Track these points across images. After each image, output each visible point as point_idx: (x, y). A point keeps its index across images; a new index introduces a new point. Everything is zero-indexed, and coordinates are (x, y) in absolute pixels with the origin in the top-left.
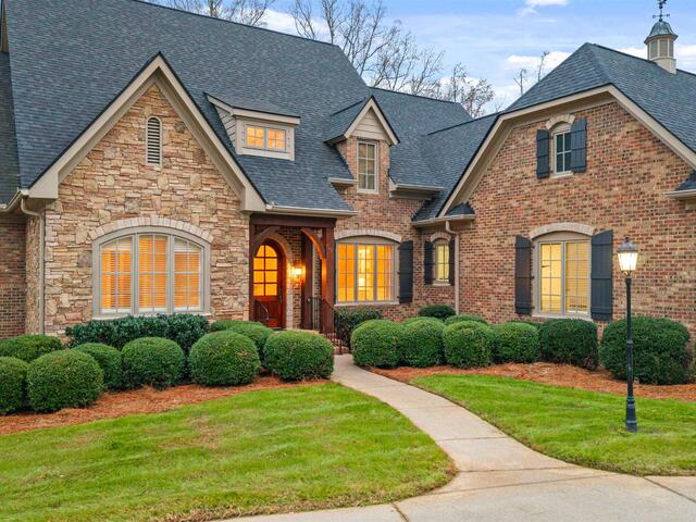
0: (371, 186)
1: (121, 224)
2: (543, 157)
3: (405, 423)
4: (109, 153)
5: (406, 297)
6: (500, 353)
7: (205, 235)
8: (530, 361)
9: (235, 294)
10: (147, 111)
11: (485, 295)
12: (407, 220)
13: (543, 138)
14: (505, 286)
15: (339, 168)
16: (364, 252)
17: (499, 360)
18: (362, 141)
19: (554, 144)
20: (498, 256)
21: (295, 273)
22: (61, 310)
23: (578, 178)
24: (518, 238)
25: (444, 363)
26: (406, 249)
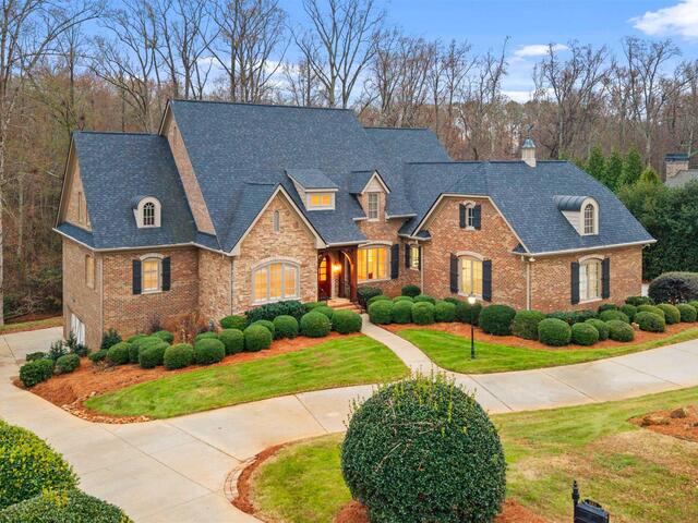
0: (376, 217)
1: (263, 261)
2: (462, 218)
3: (394, 355)
4: (258, 230)
5: (395, 275)
6: (437, 318)
7: (298, 261)
8: (451, 322)
9: (311, 288)
10: (274, 208)
11: (436, 280)
12: (395, 233)
13: (462, 208)
14: (445, 277)
15: (358, 210)
16: (371, 252)
17: (437, 321)
18: (370, 194)
19: (467, 212)
20: (442, 261)
21: (336, 268)
22: (240, 302)
23: (477, 232)
24: (452, 255)
25: (412, 322)
26: (395, 249)
